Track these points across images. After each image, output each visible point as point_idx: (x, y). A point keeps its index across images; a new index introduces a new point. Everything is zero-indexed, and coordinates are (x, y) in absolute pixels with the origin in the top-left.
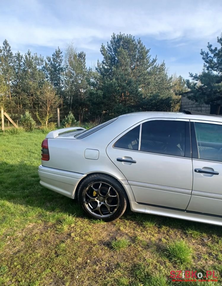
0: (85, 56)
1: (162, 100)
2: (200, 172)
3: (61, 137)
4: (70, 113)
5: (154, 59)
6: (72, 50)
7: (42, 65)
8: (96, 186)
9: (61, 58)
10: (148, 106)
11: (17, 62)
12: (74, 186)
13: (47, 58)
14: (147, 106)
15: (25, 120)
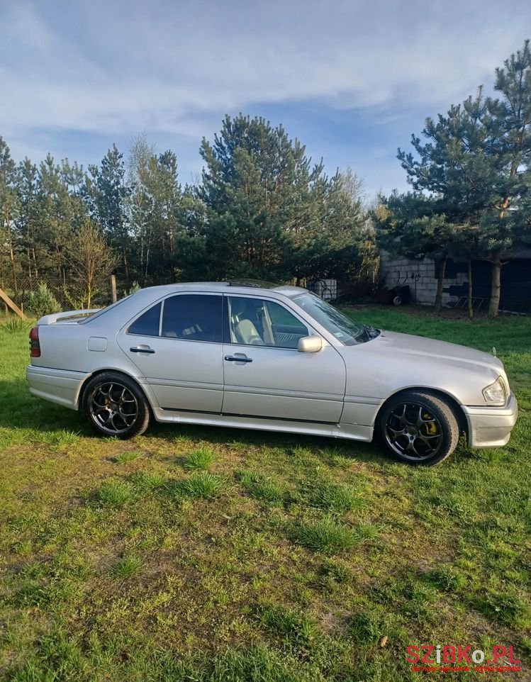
0: (174, 160)
1: (333, 251)
2: (231, 359)
3: (60, 323)
4: (134, 284)
5: (316, 166)
6: (143, 149)
7: (80, 182)
8: (106, 389)
9: (121, 168)
10: (304, 266)
11: (24, 179)
12: (75, 390)
13: (90, 170)
14: (302, 265)
15: (39, 302)
